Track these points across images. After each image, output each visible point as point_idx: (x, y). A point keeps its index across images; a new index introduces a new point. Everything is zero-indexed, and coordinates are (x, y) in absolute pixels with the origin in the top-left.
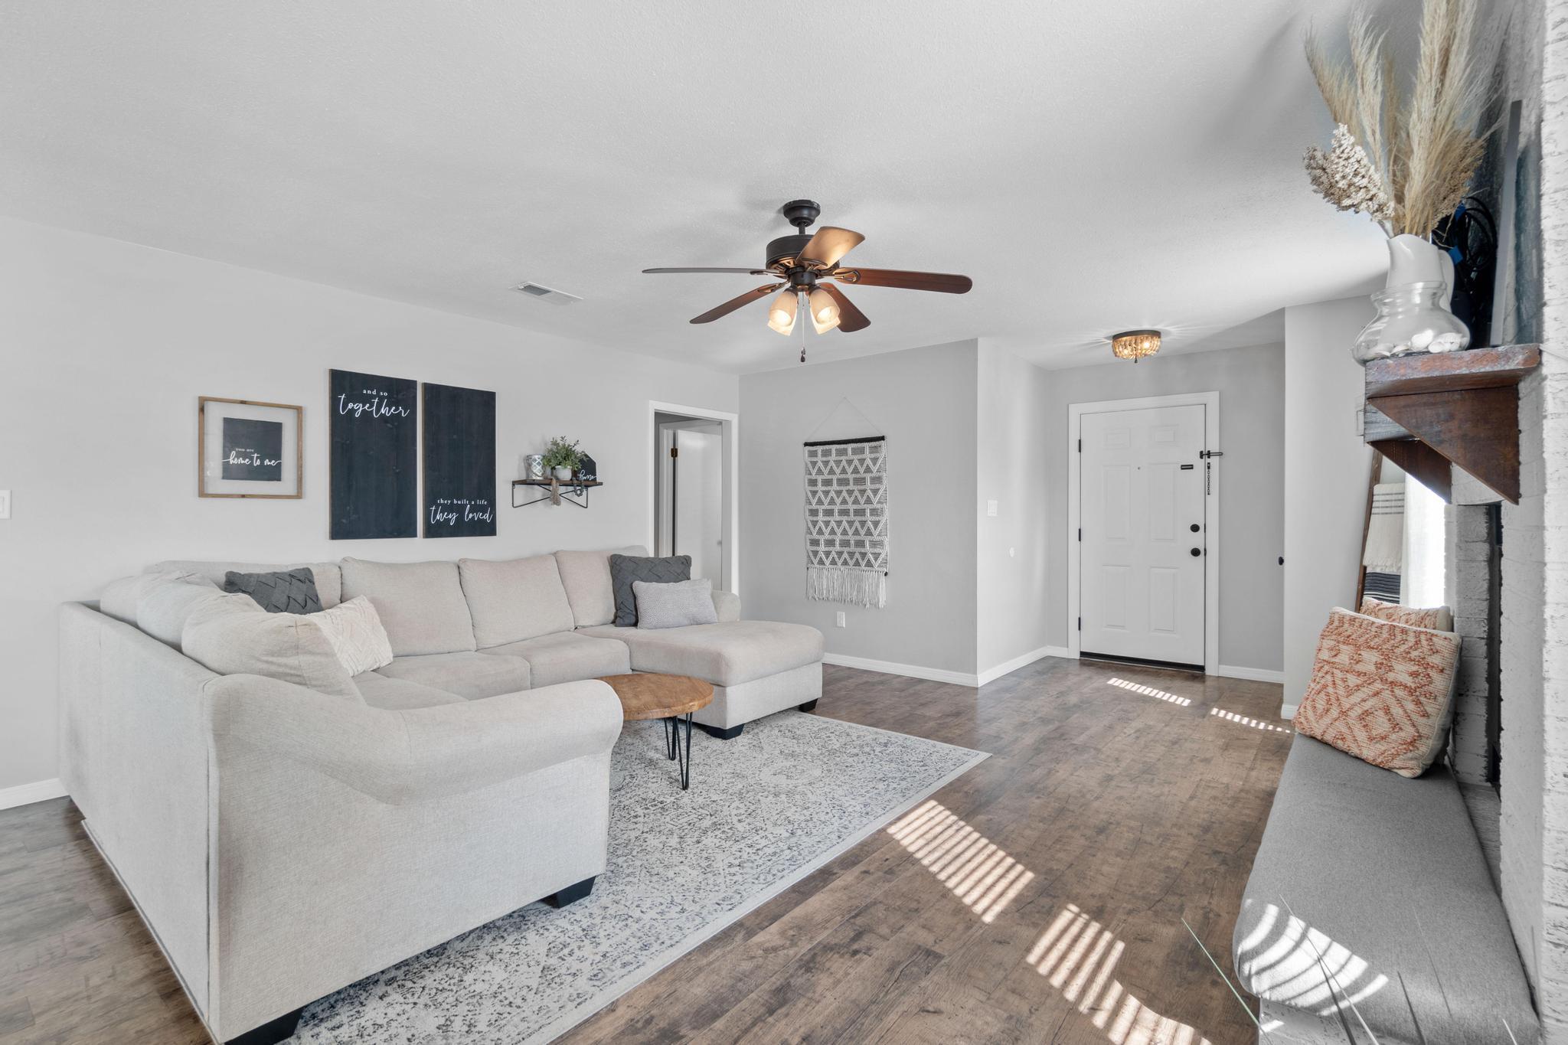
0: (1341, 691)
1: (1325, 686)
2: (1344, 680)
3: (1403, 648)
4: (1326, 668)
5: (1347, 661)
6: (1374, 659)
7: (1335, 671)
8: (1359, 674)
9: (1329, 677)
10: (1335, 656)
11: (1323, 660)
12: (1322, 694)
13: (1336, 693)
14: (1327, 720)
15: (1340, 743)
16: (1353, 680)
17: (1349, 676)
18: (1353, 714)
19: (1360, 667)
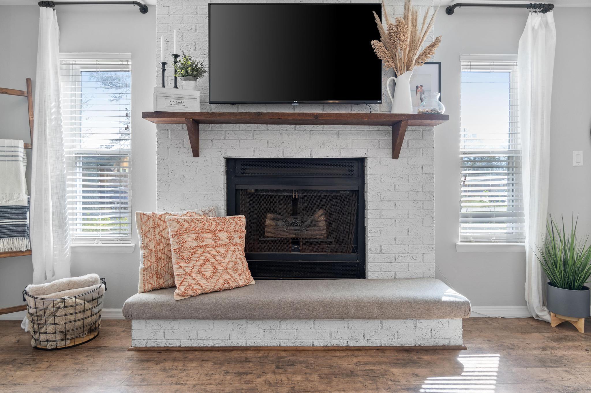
0: (219, 258)
1: (207, 260)
2: (218, 252)
3: (233, 226)
4: (200, 250)
5: (213, 242)
6: (226, 236)
7: (208, 249)
8: (224, 245)
9: (206, 254)
10: (203, 241)
11: (195, 247)
12: (208, 265)
13: (217, 261)
14: (216, 277)
15: (226, 286)
16: (222, 250)
17: (219, 249)
18: (229, 267)
19: (221, 242)
